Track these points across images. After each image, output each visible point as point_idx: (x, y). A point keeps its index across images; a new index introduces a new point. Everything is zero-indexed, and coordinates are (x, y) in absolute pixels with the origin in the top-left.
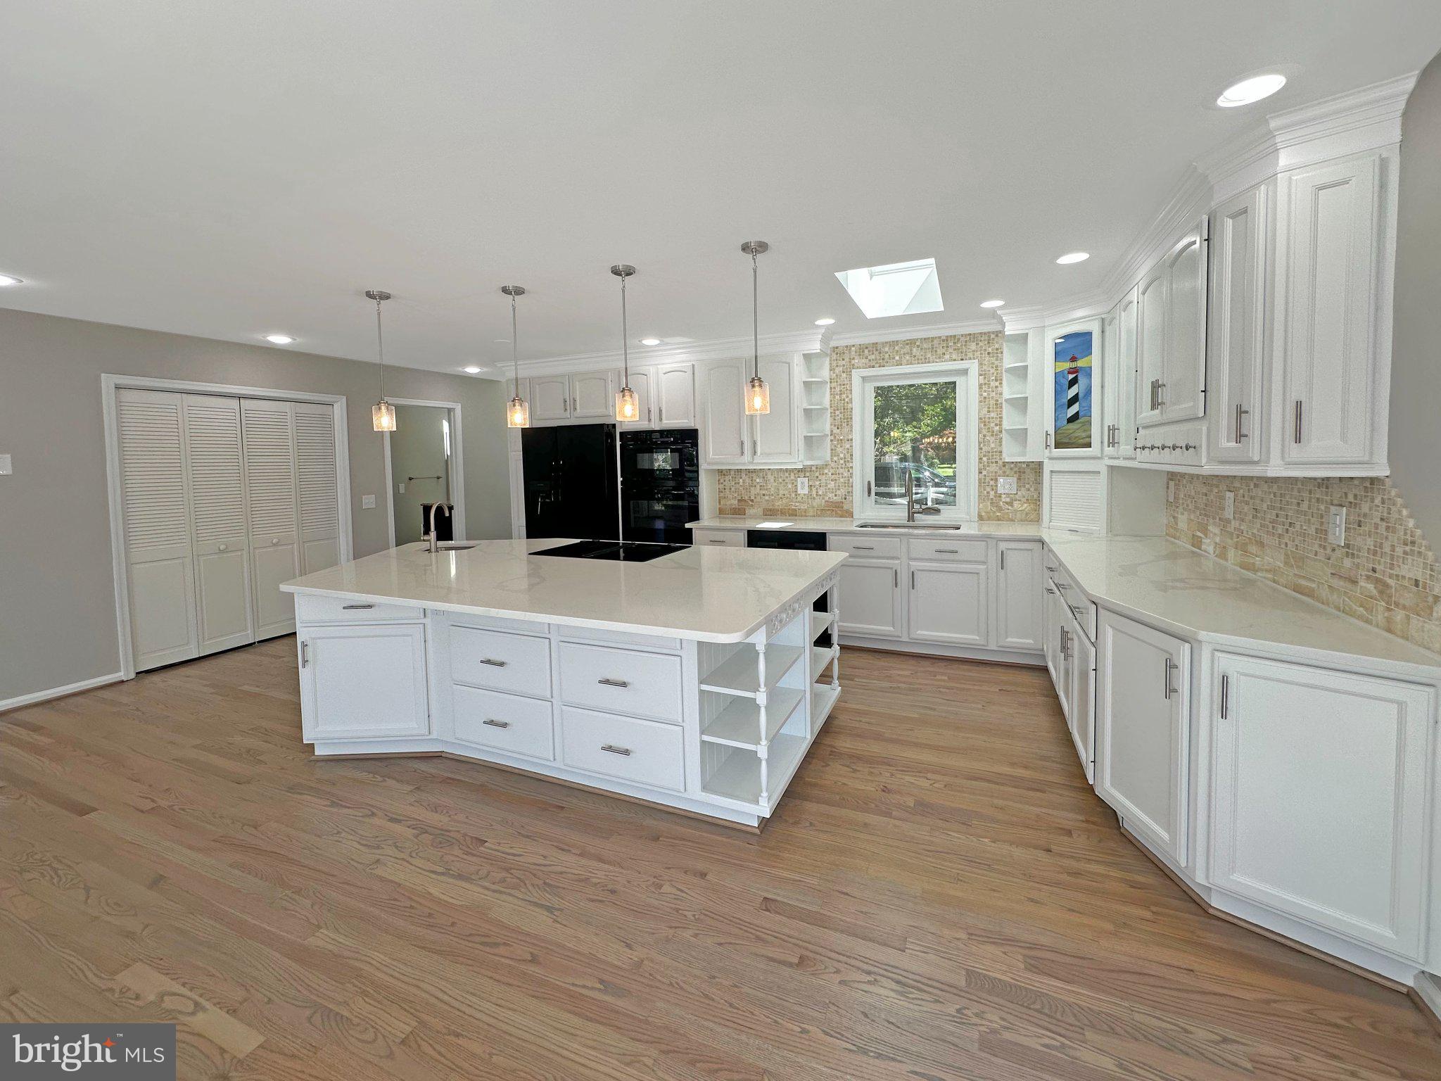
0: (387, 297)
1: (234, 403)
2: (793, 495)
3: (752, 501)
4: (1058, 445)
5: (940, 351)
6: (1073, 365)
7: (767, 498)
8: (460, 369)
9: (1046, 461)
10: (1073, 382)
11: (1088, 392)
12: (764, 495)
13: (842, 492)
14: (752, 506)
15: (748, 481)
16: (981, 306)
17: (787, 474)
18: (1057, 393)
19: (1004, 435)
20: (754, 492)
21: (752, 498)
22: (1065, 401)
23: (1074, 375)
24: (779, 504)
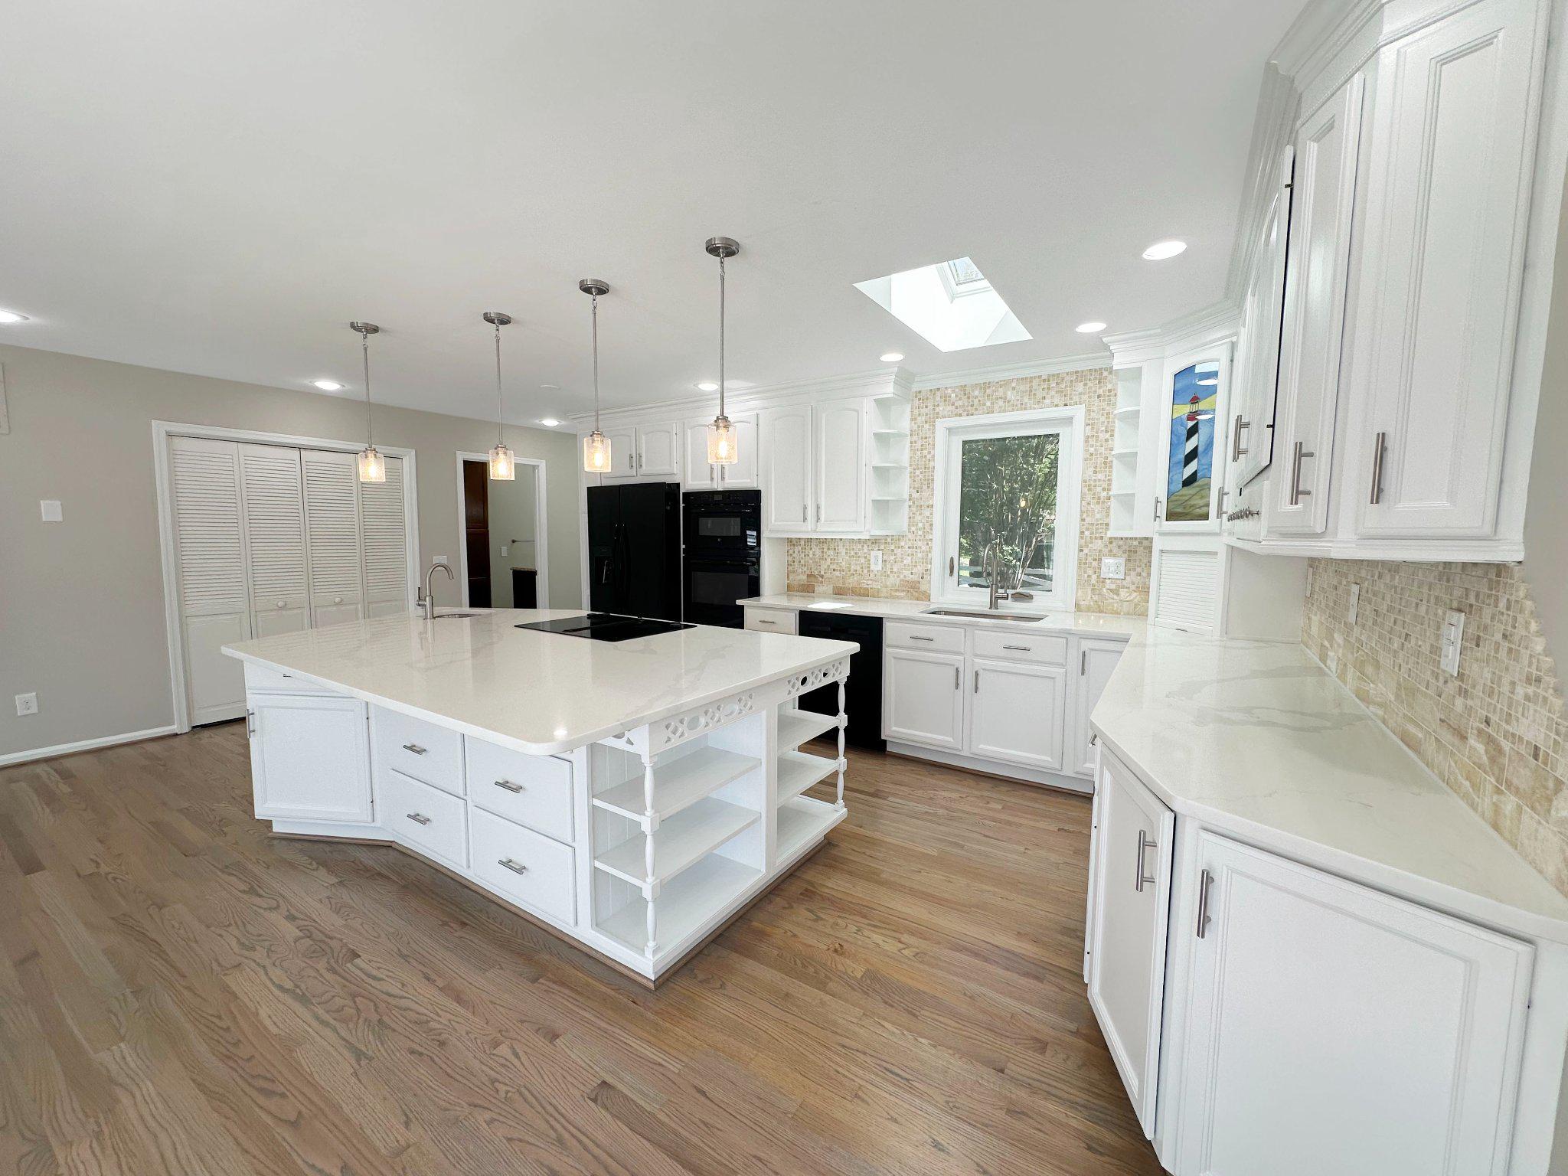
0: (375, 330)
1: (295, 454)
2: (866, 571)
3: (822, 577)
4: (1171, 516)
5: (1040, 395)
6: (1195, 408)
7: (837, 573)
8: (537, 421)
9: (1156, 537)
10: (1192, 432)
11: (1210, 445)
12: (834, 570)
13: (920, 569)
14: (822, 582)
15: (818, 553)
16: (1077, 330)
17: (860, 546)
18: (1173, 446)
19: (1113, 503)
20: (824, 566)
21: (822, 573)
22: (1182, 457)
23: (1194, 422)
24: (851, 582)
